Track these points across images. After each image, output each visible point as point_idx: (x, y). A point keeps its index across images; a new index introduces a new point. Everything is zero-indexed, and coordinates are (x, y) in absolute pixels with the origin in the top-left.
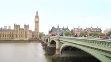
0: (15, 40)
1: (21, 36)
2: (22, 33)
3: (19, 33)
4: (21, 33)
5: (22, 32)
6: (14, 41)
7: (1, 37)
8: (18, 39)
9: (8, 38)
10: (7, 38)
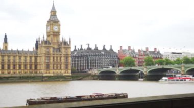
0: (46, 76)
1: (57, 68)
2: (59, 58)
3: (52, 58)
4: (55, 58)
5: (57, 58)
6: (44, 79)
7: (3, 68)
8: (51, 73)
9: (20, 71)
10: (18, 73)
